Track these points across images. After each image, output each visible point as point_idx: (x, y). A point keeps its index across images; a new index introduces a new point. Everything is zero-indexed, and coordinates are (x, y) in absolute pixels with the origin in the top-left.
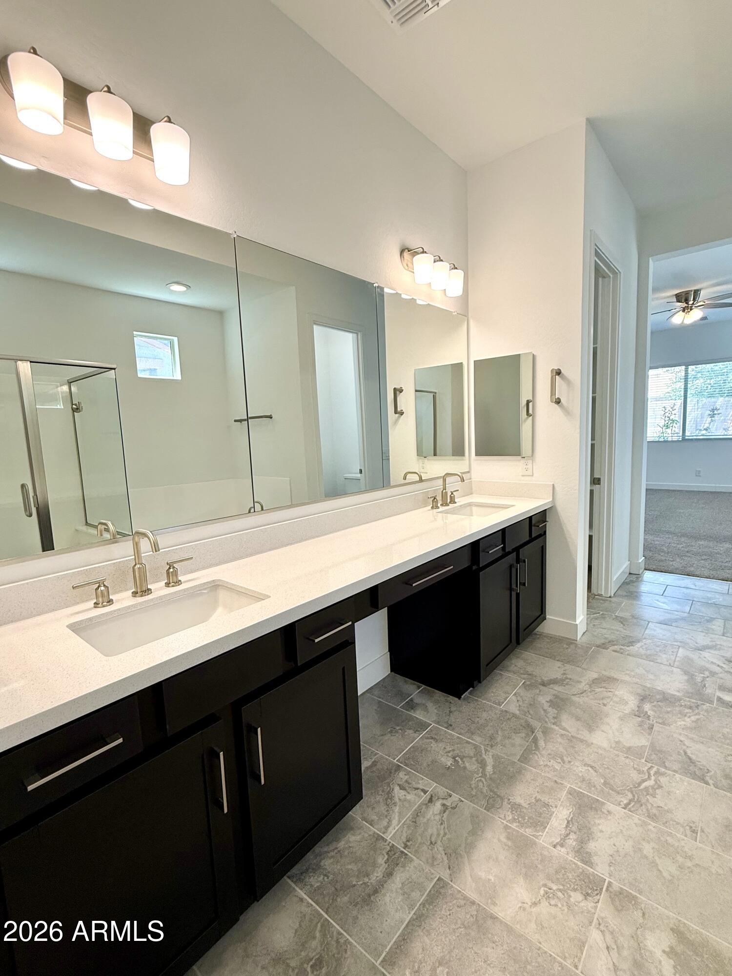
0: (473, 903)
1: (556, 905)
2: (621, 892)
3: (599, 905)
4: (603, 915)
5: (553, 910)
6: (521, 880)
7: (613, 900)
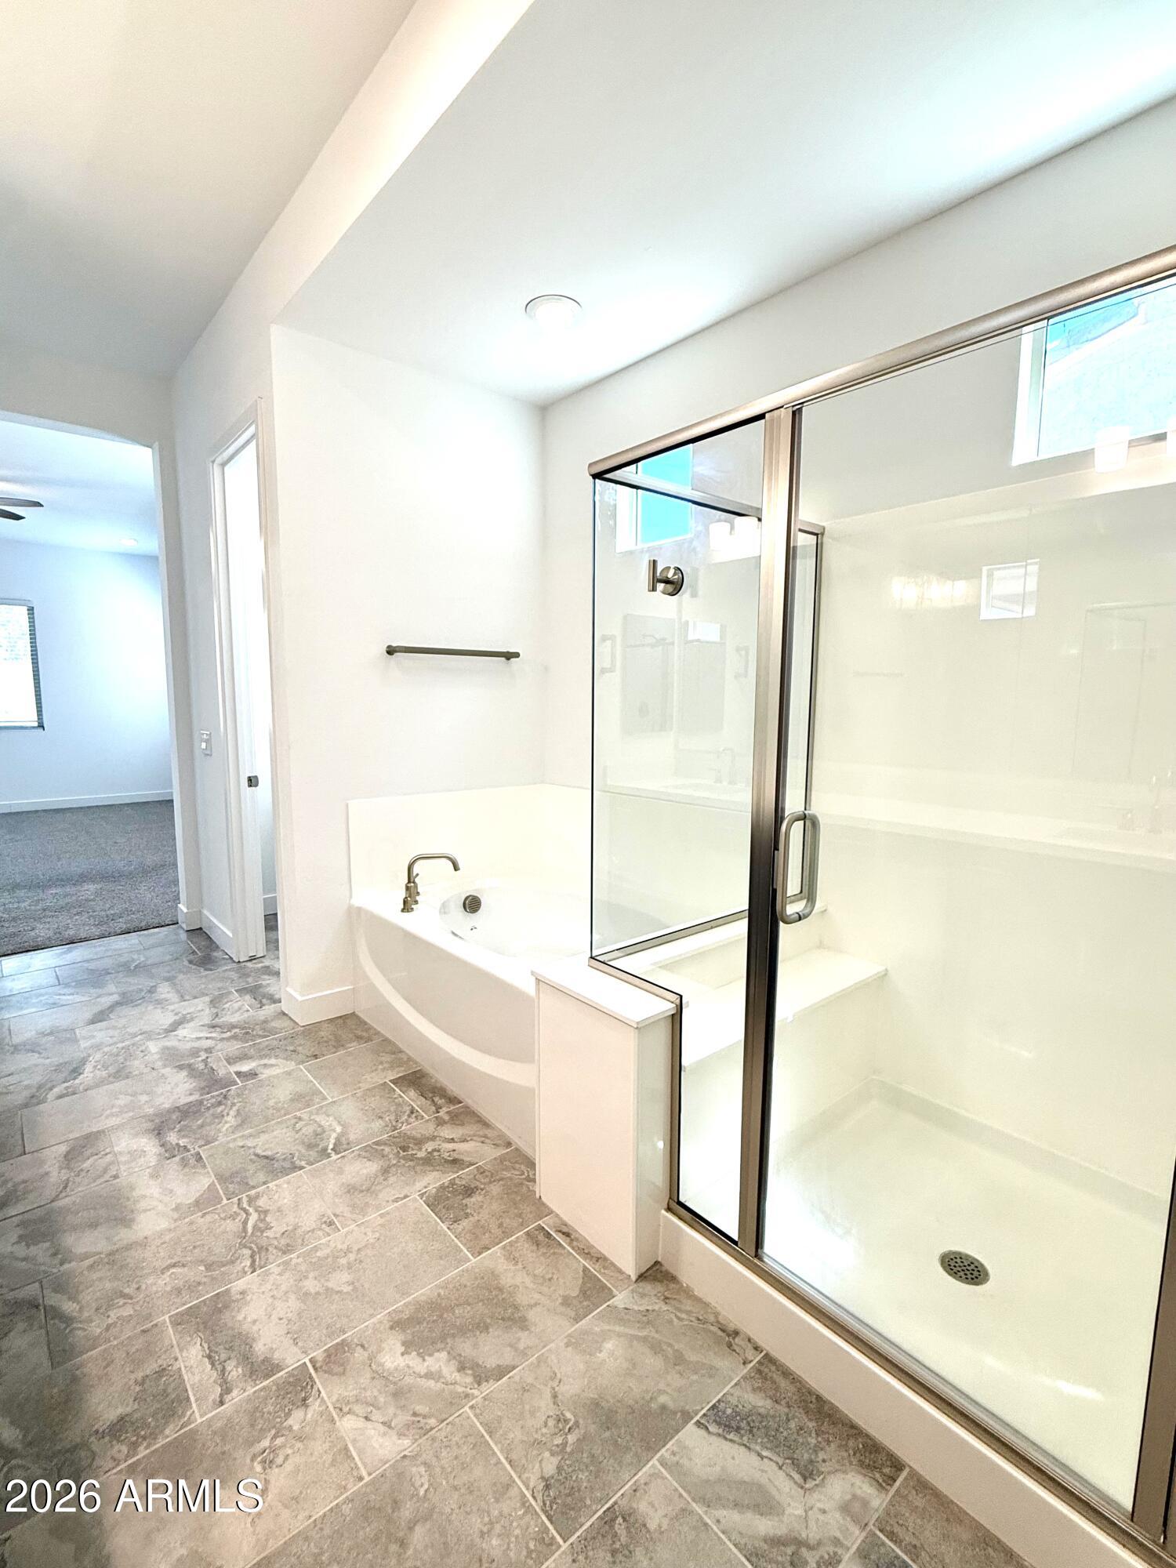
1: (287, 1457)
2: (329, 1354)
3: (323, 1394)
5: (289, 1467)
7: (329, 1372)
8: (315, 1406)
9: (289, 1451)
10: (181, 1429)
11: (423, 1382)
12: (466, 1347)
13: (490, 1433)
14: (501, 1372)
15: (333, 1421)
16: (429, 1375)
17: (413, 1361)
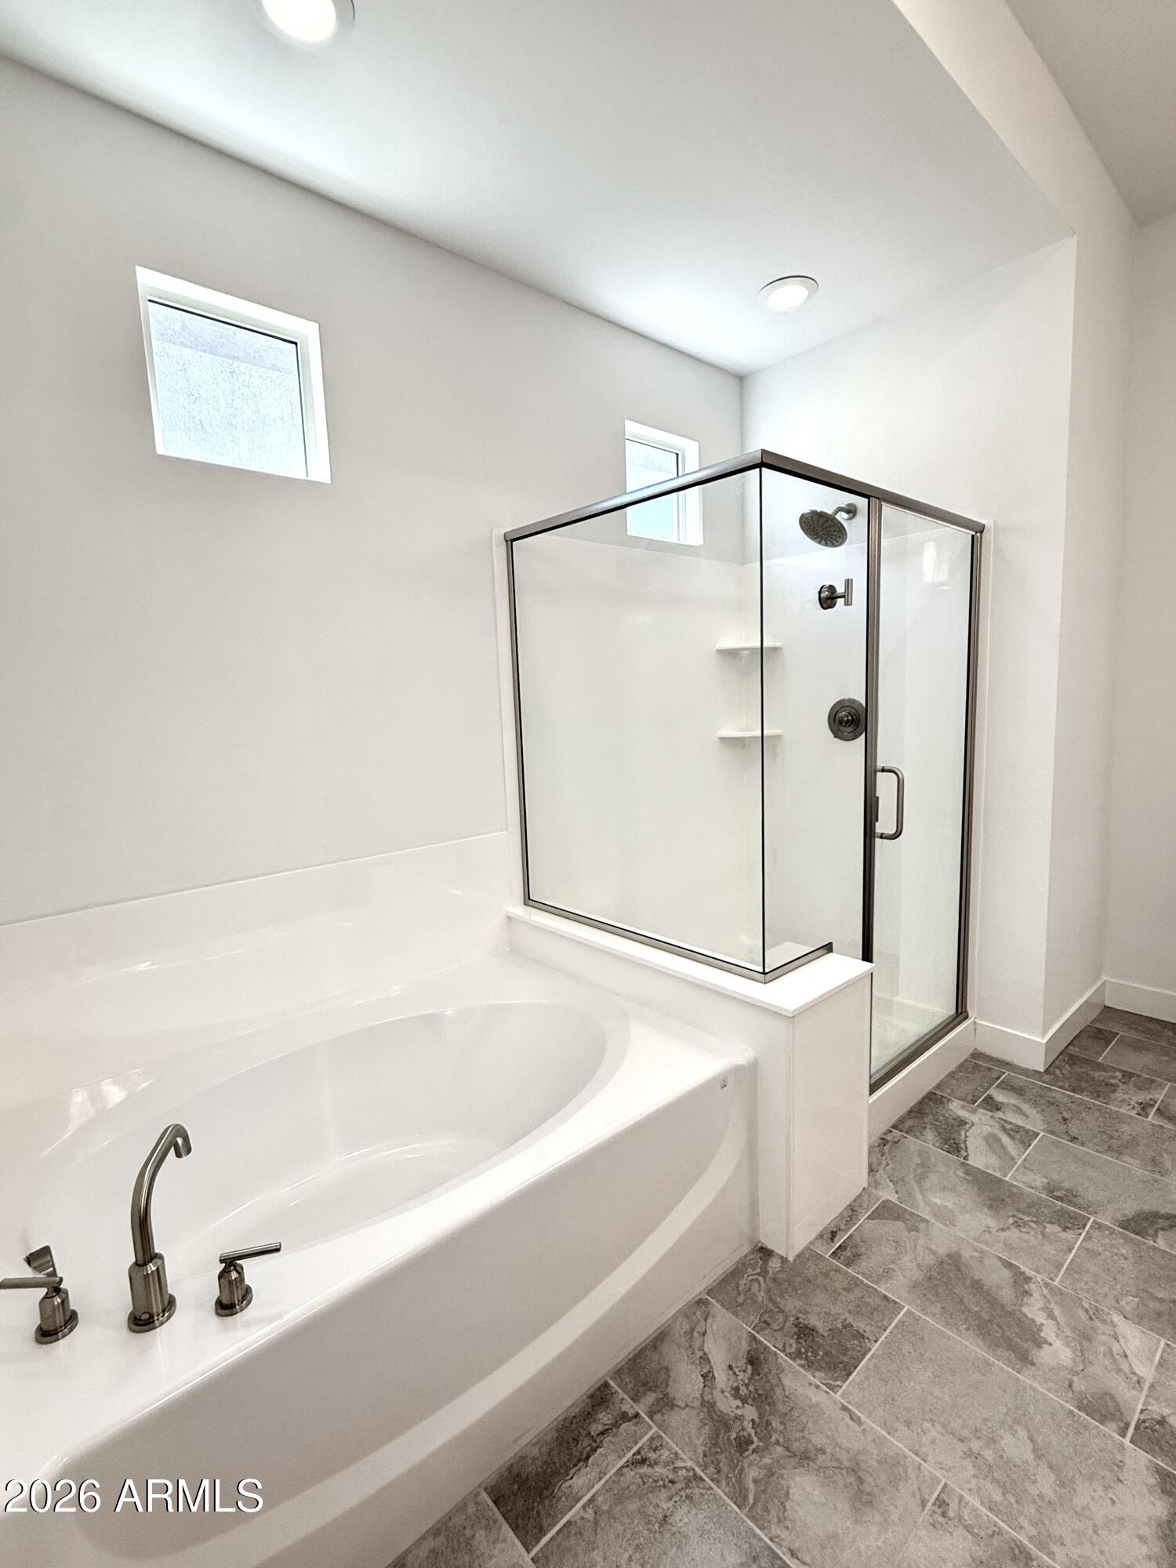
2: (1103, 1418)
3: (1141, 1406)
4: (1135, 1394)
7: (1118, 1410)
8: (1157, 1411)
11: (1061, 1320)
12: (1006, 1295)
13: (1061, 1264)
14: (1007, 1265)
15: (1153, 1386)
16: (1051, 1316)
17: (1049, 1332)
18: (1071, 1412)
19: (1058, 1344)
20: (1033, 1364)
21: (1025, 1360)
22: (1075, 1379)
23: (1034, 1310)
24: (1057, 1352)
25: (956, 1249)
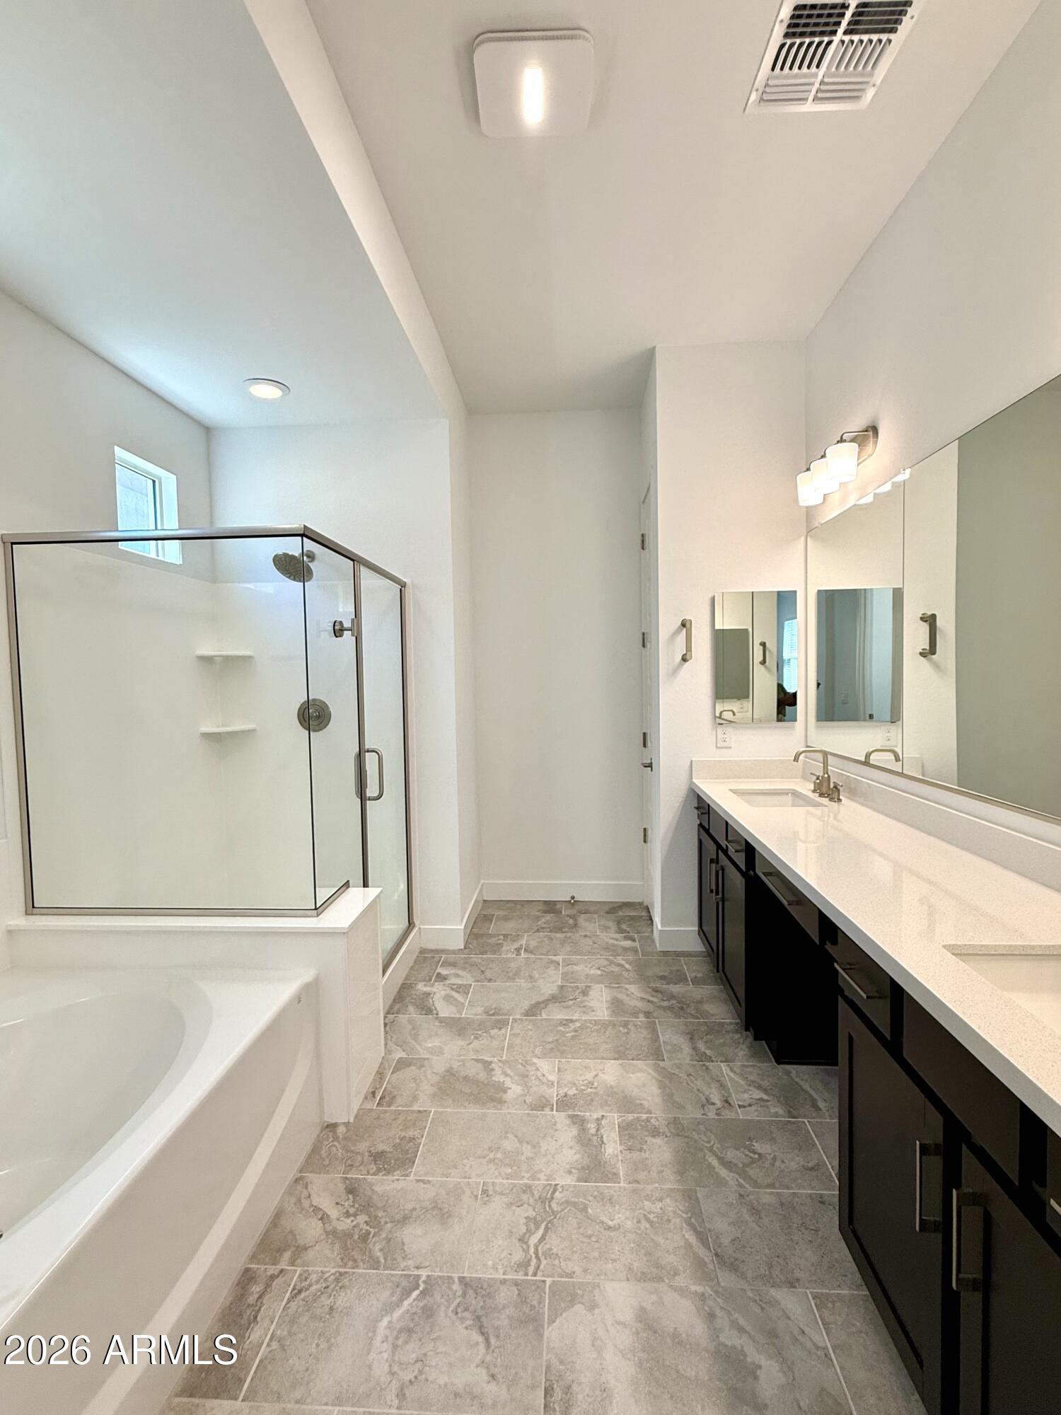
0: (633, 1059)
1: (583, 1081)
2: (542, 1108)
3: (556, 1094)
4: (552, 1090)
5: (583, 1078)
6: (612, 1083)
7: (547, 1100)
8: (562, 1092)
9: (581, 1082)
10: (624, 1116)
11: (512, 1074)
12: (482, 1076)
13: (504, 1047)
14: (478, 1061)
15: (558, 1082)
16: (507, 1075)
17: (508, 1082)
18: (528, 1114)
19: (513, 1087)
20: (505, 1102)
21: (501, 1102)
22: (526, 1098)
23: (498, 1077)
24: (515, 1090)
25: (449, 1066)
